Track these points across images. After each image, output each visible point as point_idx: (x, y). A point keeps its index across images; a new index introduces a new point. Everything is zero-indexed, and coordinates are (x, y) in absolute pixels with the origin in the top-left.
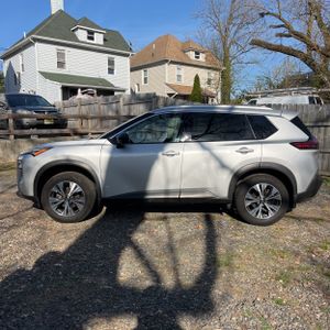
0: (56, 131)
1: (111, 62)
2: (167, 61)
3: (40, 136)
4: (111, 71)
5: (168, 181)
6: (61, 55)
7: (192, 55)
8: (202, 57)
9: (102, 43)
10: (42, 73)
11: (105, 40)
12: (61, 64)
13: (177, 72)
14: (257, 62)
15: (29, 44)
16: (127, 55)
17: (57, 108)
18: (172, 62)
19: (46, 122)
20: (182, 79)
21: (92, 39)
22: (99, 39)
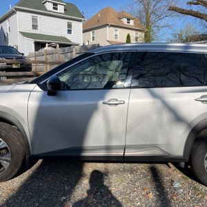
0: (21, 73)
1: (70, 26)
2: (108, 25)
3: (8, 77)
4: (69, 32)
5: (110, 136)
6: (34, 20)
7: (125, 21)
8: (132, 22)
9: (63, 12)
10: (21, 33)
11: (65, 10)
12: (35, 27)
13: (114, 33)
14: (169, 26)
15: (13, 13)
16: (81, 21)
17: (25, 55)
18: (112, 26)
19: (14, 67)
20: (118, 37)
21: (56, 9)
22: (61, 9)
